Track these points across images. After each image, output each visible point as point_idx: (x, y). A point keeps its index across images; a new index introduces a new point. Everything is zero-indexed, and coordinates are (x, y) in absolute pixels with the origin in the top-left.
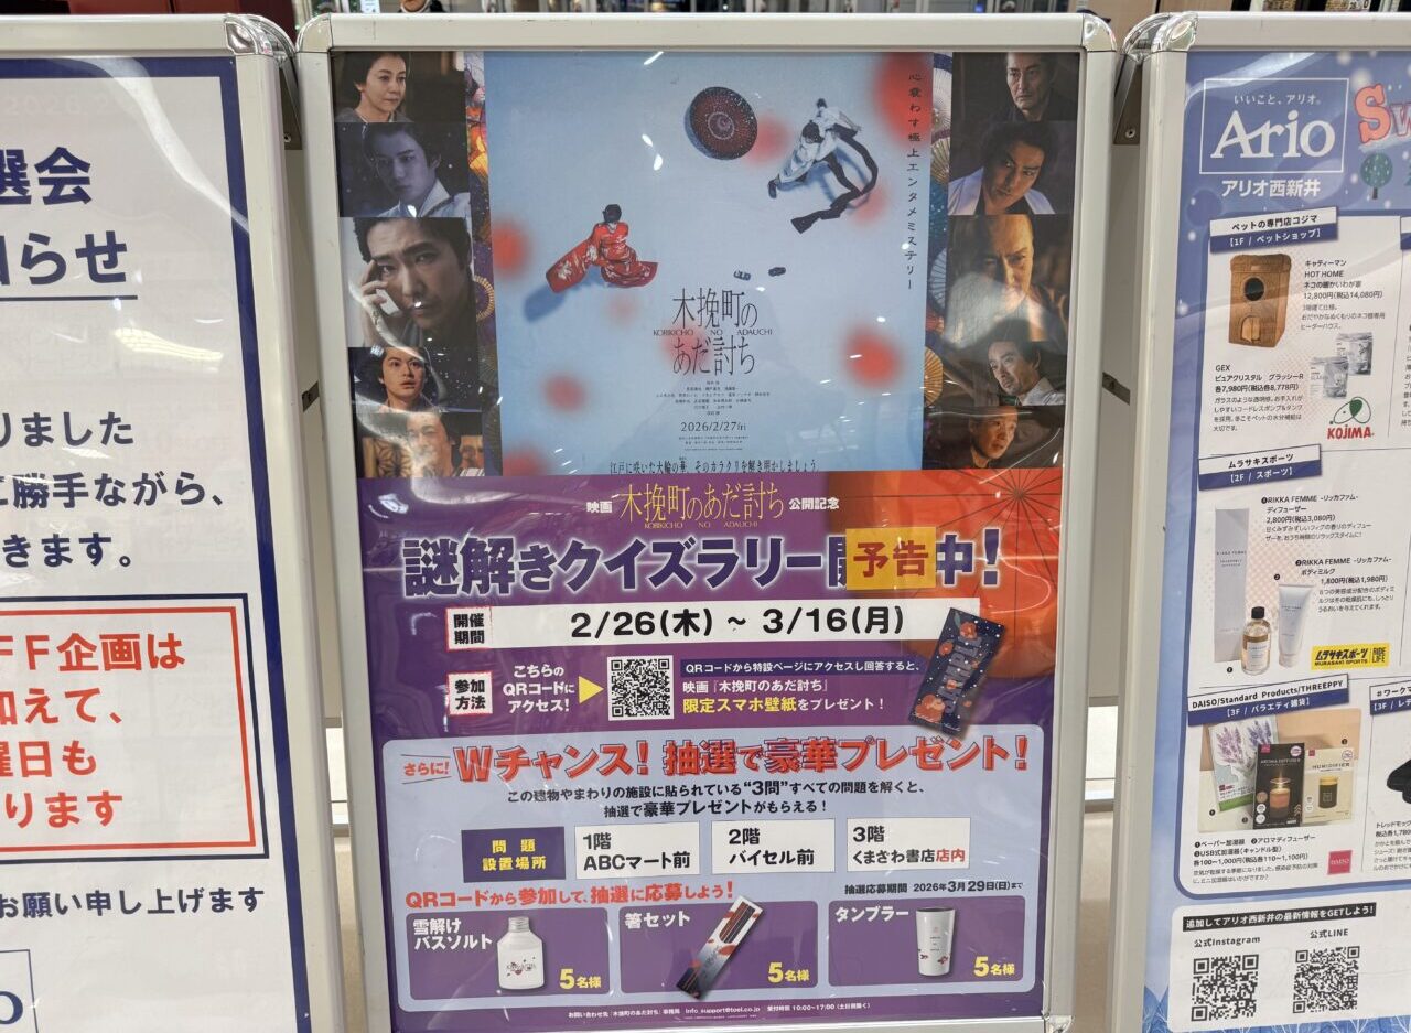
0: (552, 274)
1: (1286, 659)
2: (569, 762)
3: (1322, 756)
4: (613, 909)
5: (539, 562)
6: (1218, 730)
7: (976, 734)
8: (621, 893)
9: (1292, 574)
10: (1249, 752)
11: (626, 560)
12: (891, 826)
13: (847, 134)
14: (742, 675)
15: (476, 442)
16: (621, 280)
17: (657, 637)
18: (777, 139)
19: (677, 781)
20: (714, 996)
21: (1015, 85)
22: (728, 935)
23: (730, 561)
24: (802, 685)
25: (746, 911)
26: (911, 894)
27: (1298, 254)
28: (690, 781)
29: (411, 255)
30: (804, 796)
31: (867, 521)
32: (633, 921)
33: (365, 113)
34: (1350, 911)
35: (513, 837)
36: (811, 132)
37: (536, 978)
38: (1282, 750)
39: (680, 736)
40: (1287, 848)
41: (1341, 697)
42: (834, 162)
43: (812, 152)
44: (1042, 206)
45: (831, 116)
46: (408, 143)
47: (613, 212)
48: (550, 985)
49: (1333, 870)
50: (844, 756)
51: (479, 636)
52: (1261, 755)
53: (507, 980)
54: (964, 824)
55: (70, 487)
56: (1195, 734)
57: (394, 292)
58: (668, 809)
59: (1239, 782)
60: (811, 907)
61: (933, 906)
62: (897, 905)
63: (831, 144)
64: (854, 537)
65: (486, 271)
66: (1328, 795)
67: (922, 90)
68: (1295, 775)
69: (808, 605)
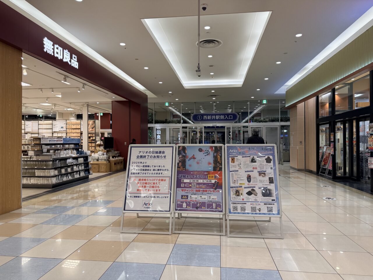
0: (190, 158)
1: (237, 184)
2: (189, 190)
3: (241, 191)
4: (191, 202)
5: (188, 176)
6: (233, 188)
7: (217, 190)
8: (192, 200)
9: (237, 178)
10: (235, 190)
11: (193, 176)
12: (211, 196)
13: (208, 151)
14: (201, 185)
15: (184, 168)
16: (194, 159)
17: (195, 182)
18: (204, 151)
19: (196, 192)
20: (198, 209)
21: (218, 148)
22: (199, 204)
23: (200, 177)
24: (205, 186)
25: (201, 202)
26: (213, 202)
27: (235, 158)
28: (197, 192)
29: (182, 157)
30: (205, 194)
31: (209, 174)
32: (193, 203)
33: (180, 149)
34: (244, 203)
35: (185, 196)
36: (206, 151)
37: (185, 207)
38: (238, 190)
39: (196, 189)
40: (239, 198)
41: (242, 187)
42: (207, 152)
43: (206, 152)
44: (220, 155)
45: (207, 150)
46: (182, 151)
47: (194, 155)
48: (186, 208)
49: (243, 200)
50: (208, 191)
51: (183, 181)
52: (236, 191)
53: (183, 207)
54: (216, 196)
55: (161, 170)
56: (231, 189)
57: (180, 159)
58: (195, 194)
59: (235, 193)
60: (205, 202)
61: (214, 203)
62: (212, 203)
63: (207, 151)
64: (209, 175)
65: (186, 158)
66: (242, 194)
67: (212, 148)
68: (239, 192)
69: (205, 180)
